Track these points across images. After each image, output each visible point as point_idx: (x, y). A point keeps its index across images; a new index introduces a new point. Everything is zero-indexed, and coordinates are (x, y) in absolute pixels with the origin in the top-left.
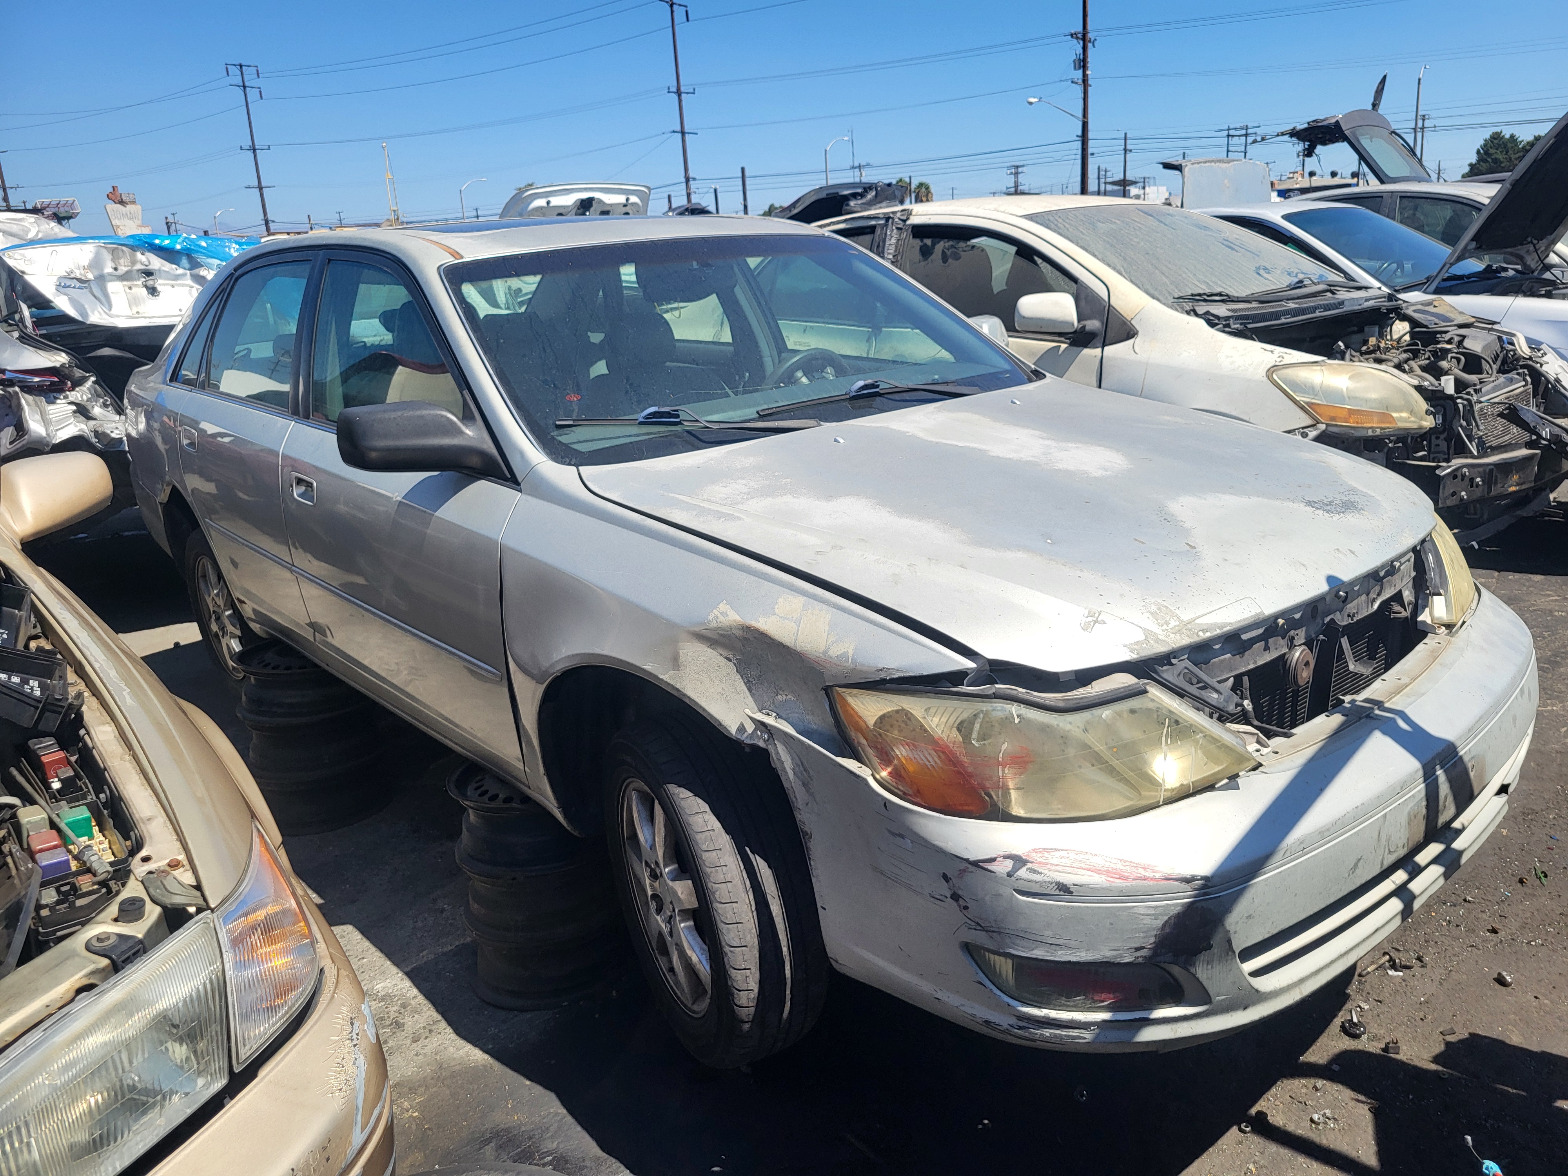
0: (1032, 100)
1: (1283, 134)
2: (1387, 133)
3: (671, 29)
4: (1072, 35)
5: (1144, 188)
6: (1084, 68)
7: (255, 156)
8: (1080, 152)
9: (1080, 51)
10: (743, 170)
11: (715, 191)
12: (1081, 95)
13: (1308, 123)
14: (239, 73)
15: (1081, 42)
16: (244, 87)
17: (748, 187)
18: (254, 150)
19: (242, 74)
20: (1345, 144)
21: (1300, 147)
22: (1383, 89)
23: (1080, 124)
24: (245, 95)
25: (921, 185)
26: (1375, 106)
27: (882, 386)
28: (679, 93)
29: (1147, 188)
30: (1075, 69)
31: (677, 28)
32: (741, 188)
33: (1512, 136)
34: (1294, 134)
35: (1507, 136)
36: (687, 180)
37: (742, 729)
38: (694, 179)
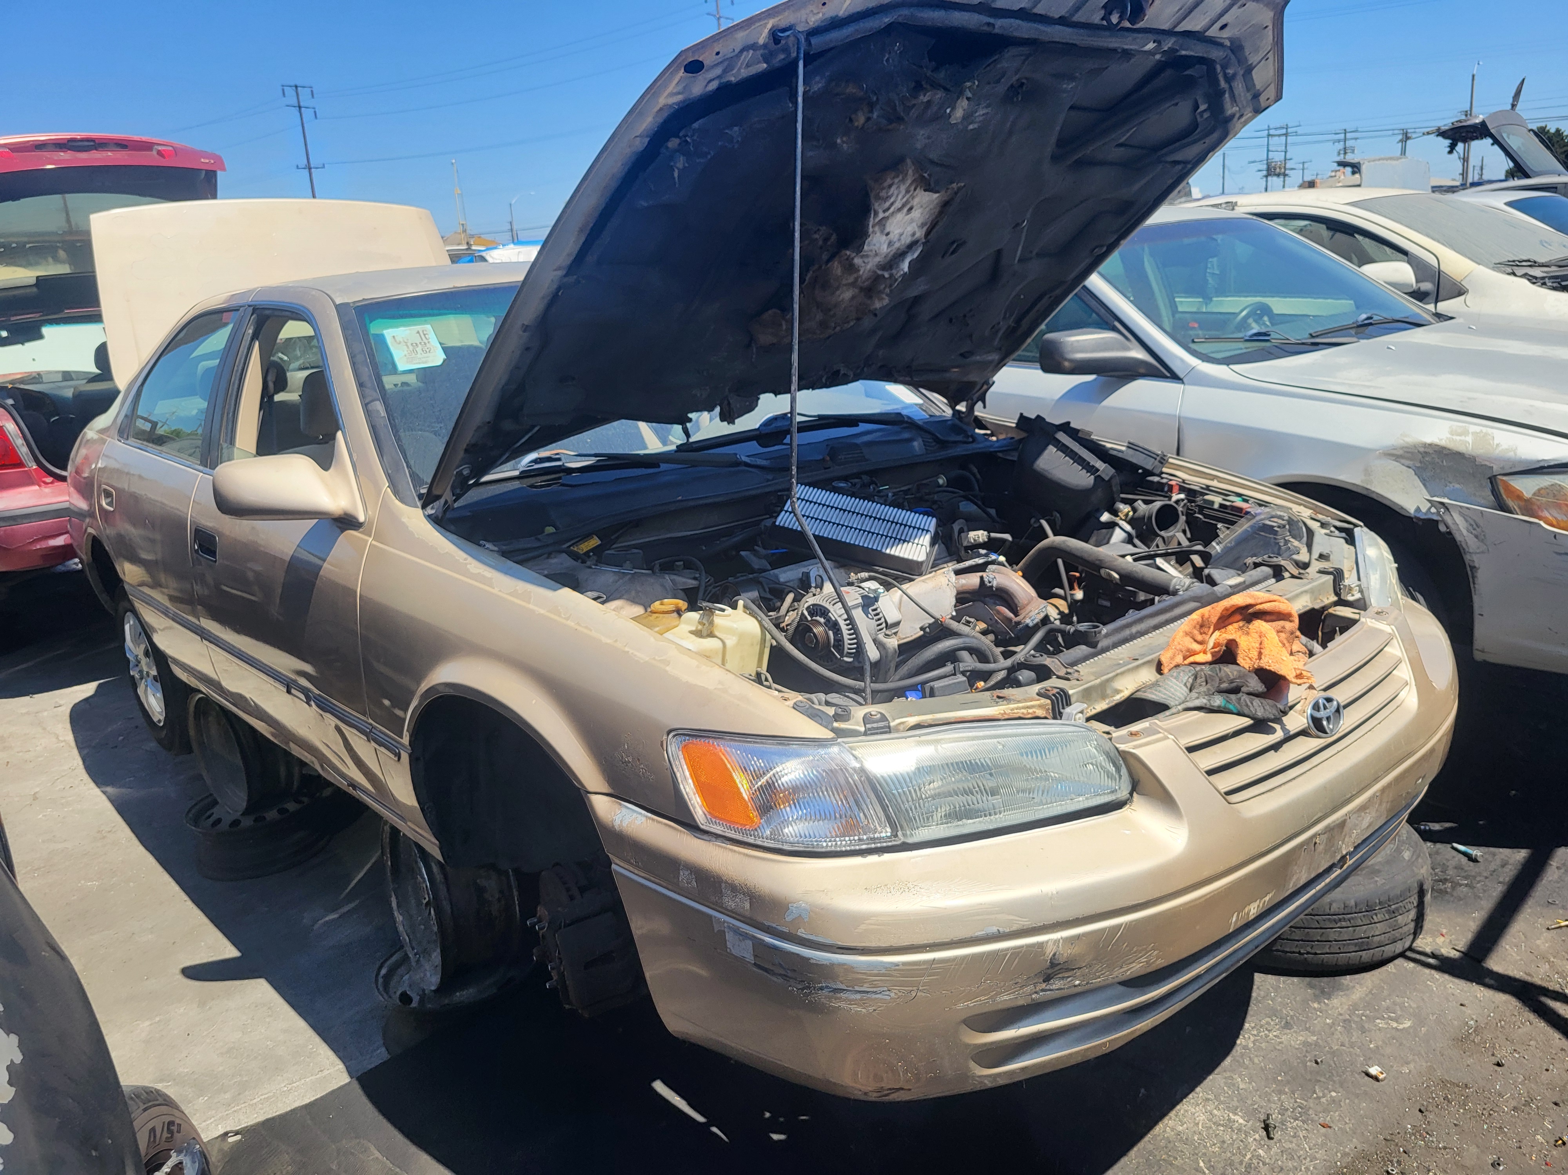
1: (1428, 133)
2: (1526, 131)
14: (294, 94)
16: (300, 107)
18: (310, 169)
20: (1489, 141)
22: (1520, 91)
24: (301, 115)
26: (1513, 106)
27: (1375, 318)
33: (1558, 131)
34: (1442, 134)
35: (1553, 131)
37: (1418, 509)
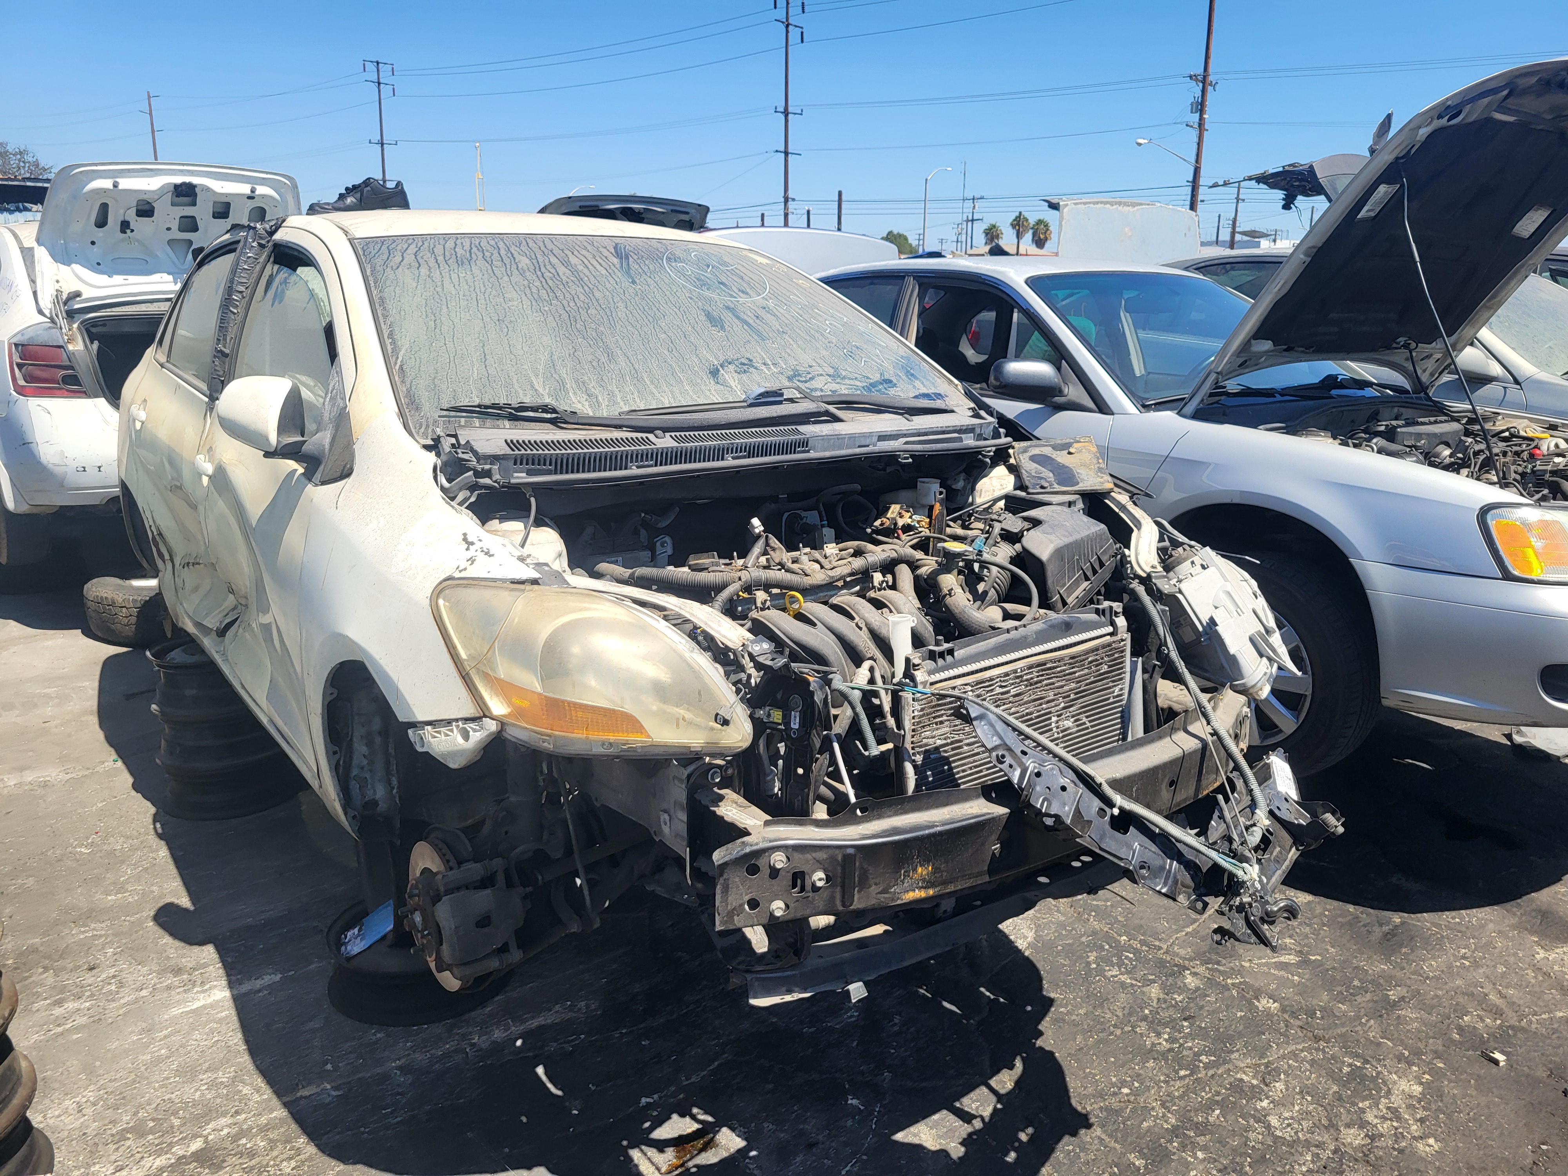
0: (1141, 141)
3: (784, 49)
4: (1191, 77)
5: (1275, 241)
6: (1202, 111)
7: (383, 150)
8: (1189, 198)
9: (1199, 94)
10: (840, 193)
11: (808, 212)
12: (1196, 140)
13: (1283, 167)
15: (1201, 85)
17: (843, 212)
19: (378, 70)
21: (1279, 194)
23: (1192, 169)
25: (1040, 222)
28: (786, 113)
29: (1278, 241)
30: (1192, 112)
31: (790, 48)
32: (836, 212)
36: (786, 200)
38: (793, 200)
